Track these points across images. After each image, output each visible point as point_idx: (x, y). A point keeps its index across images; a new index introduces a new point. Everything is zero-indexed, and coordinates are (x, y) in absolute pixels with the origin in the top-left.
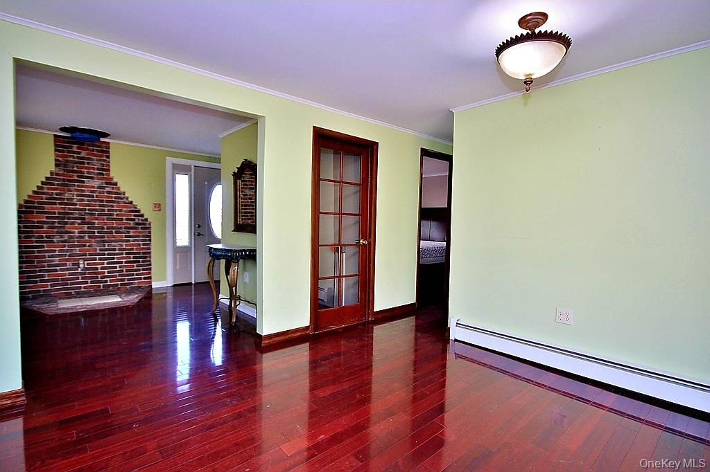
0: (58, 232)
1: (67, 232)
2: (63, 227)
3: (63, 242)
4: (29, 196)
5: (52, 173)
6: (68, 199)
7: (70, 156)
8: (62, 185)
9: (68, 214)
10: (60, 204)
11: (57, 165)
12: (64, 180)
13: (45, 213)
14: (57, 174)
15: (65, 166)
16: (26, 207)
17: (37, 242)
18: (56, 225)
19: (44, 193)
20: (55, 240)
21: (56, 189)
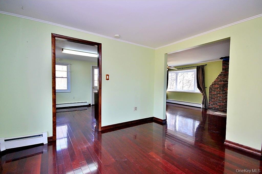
0: (222, 91)
1: (224, 91)
2: (224, 89)
3: (223, 94)
4: (215, 80)
5: (221, 72)
6: (225, 80)
7: (227, 66)
8: (224, 76)
9: (225, 85)
10: (223, 82)
11: (223, 70)
12: (225, 74)
13: (219, 85)
14: (223, 73)
15: (225, 70)
16: (214, 83)
17: (216, 93)
18: (222, 88)
19: (219, 79)
20: (221, 93)
21: (222, 77)
